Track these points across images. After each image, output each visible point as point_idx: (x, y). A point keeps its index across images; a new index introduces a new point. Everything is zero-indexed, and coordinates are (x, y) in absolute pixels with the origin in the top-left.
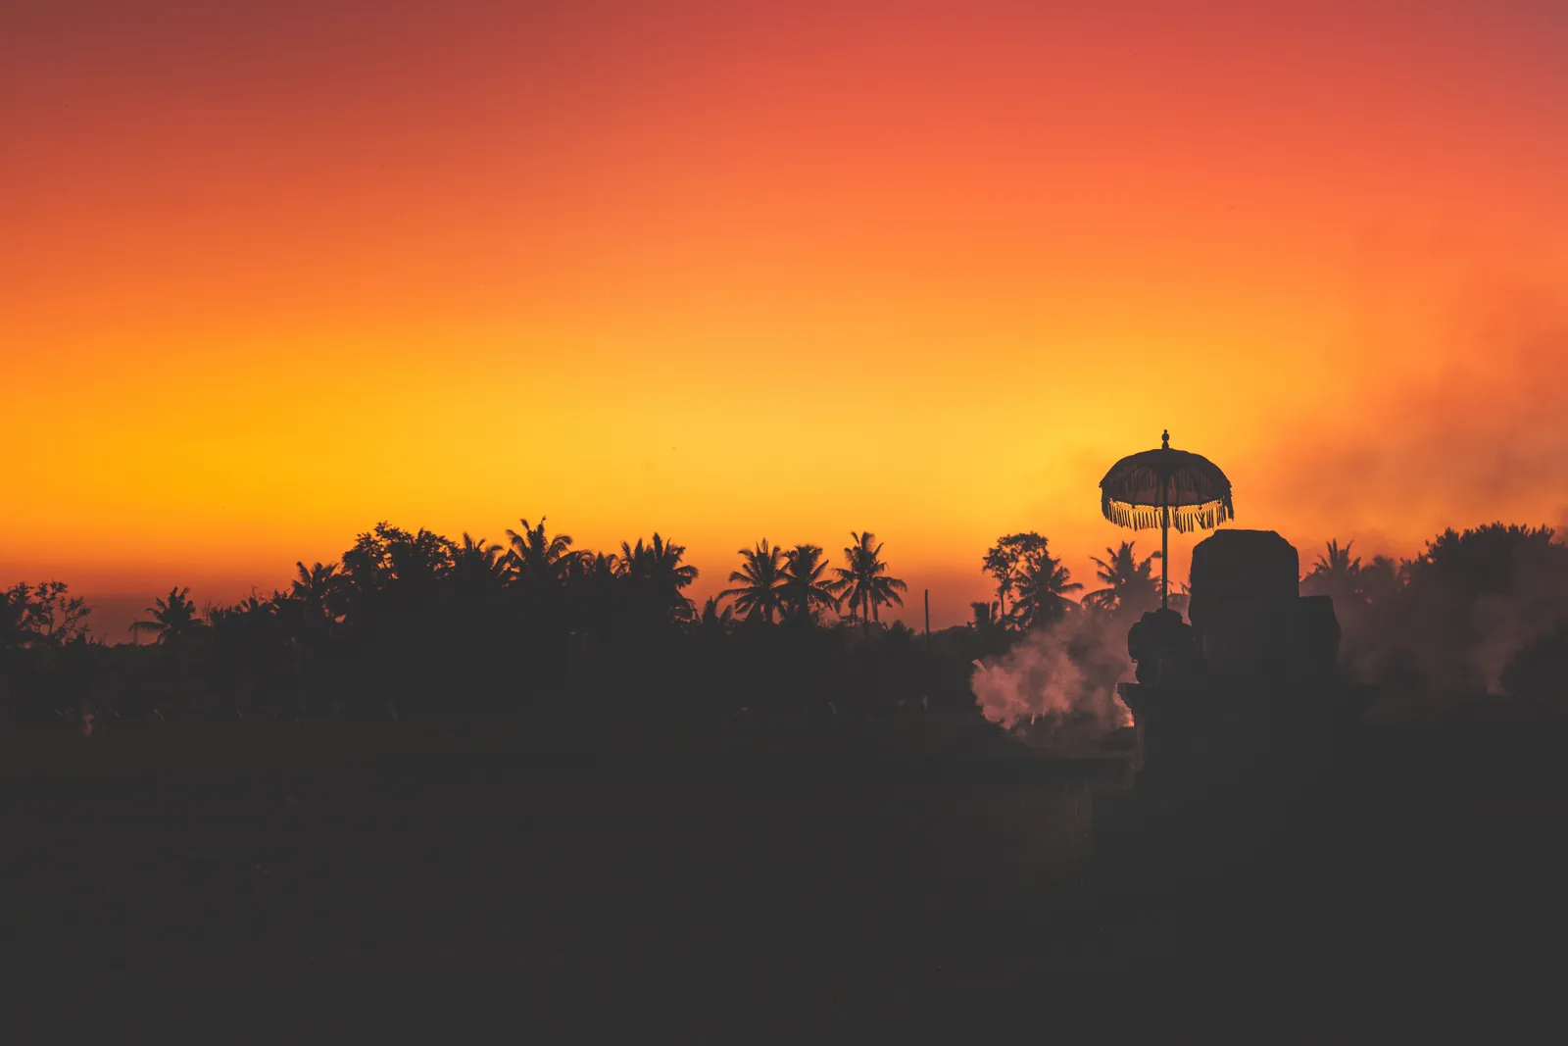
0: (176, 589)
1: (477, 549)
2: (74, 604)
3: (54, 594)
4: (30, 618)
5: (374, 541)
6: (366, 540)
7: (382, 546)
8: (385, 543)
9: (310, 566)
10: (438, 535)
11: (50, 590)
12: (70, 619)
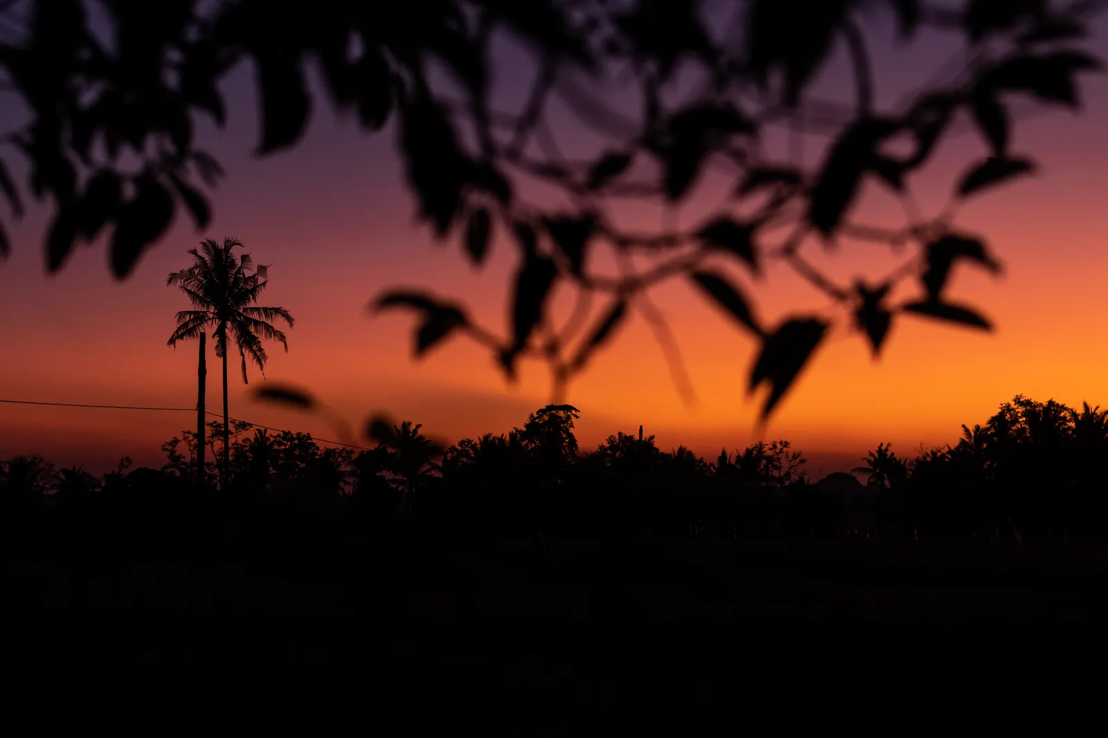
0: (882, 444)
1: (1094, 413)
2: (795, 456)
3: (782, 449)
4: (767, 466)
5: (1013, 409)
6: (1007, 408)
7: (1019, 412)
8: (1020, 410)
9: (971, 428)
10: (1061, 404)
11: (779, 446)
12: (792, 466)
